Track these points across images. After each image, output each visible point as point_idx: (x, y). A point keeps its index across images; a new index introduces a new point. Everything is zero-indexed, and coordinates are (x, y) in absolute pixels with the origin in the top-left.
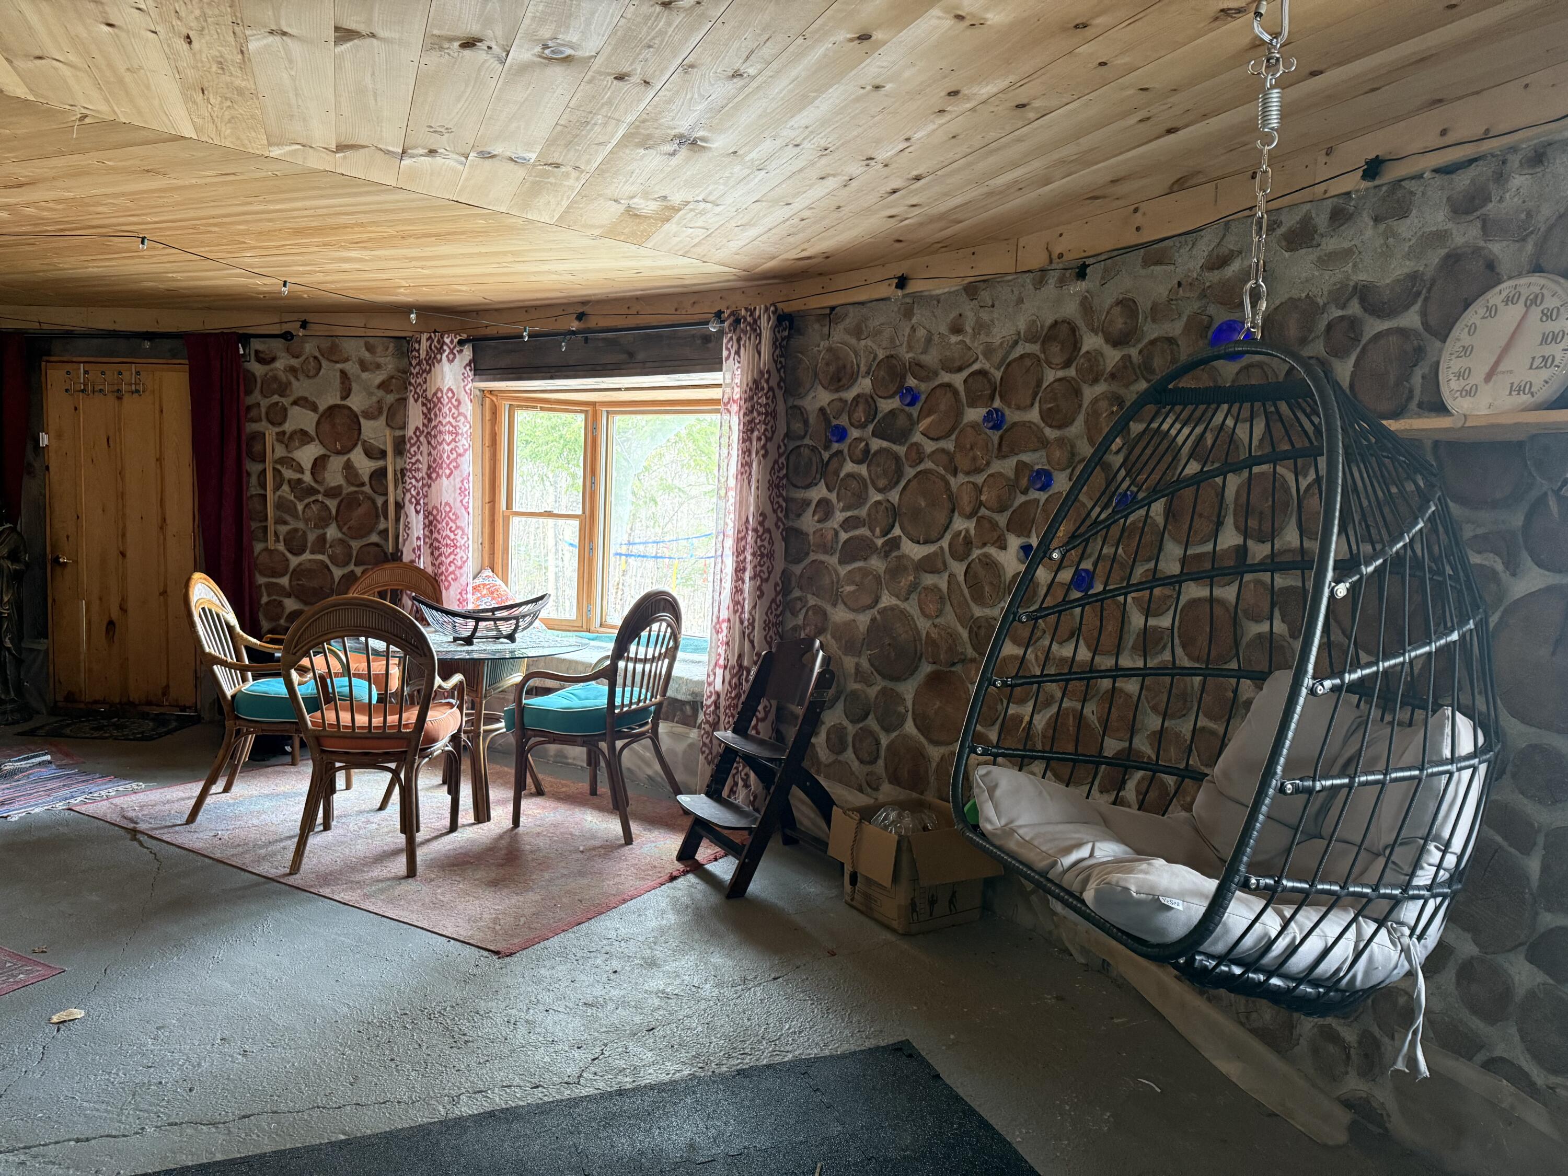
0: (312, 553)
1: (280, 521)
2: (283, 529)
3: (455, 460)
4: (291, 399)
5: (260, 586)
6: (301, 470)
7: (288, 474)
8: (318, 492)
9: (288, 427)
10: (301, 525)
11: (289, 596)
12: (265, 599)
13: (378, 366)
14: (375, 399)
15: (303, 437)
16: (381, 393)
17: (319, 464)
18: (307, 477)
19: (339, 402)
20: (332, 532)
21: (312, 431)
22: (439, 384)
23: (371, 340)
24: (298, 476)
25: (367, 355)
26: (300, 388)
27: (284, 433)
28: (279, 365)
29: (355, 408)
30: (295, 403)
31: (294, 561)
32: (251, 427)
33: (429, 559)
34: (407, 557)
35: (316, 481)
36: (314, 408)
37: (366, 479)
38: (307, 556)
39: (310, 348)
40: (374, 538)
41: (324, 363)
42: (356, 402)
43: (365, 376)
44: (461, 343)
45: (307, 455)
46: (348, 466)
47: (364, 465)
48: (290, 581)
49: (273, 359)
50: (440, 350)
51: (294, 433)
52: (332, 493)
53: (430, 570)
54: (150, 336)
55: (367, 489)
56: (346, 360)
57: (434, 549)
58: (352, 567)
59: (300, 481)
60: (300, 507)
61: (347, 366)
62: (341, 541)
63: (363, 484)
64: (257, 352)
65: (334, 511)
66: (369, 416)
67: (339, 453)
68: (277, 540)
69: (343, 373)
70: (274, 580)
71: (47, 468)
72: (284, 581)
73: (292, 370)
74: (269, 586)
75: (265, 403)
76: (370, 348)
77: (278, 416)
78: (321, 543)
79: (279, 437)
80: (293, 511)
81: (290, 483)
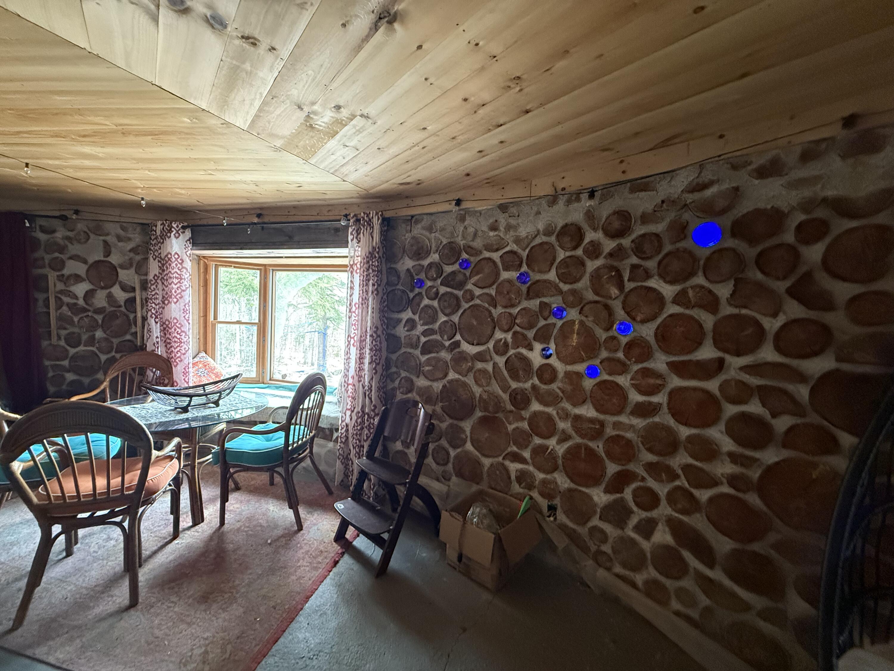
0: (85, 346)
1: (60, 328)
2: (63, 333)
3: (180, 293)
4: (68, 256)
5: (47, 366)
6: (76, 298)
7: (66, 300)
8: (89, 311)
9: (66, 272)
10: (76, 330)
11: (69, 371)
12: (50, 374)
13: (129, 239)
14: (127, 258)
15: (78, 278)
16: (132, 255)
17: (89, 295)
18: (81, 302)
19: (102, 258)
20: (99, 334)
21: (83, 275)
22: (169, 250)
23: (125, 224)
24: (75, 301)
25: (122, 233)
26: (74, 249)
27: (63, 275)
28: (59, 235)
29: (113, 263)
30: (71, 258)
31: (72, 351)
32: (38, 271)
33: (164, 349)
34: (149, 348)
35: (87, 303)
36: (85, 262)
37: (122, 304)
38: (81, 348)
39: (80, 226)
40: (128, 337)
41: (92, 236)
42: (114, 259)
43: (120, 244)
44: (184, 228)
45: (79, 290)
46: (110, 296)
47: (120, 295)
48: (70, 362)
49: (54, 231)
50: (170, 231)
51: (69, 277)
52: (99, 311)
53: (165, 355)
55: (123, 309)
56: (107, 234)
57: (167, 343)
58: (113, 354)
59: (75, 304)
60: (76, 319)
61: (108, 238)
62: (106, 339)
63: (120, 306)
64: (41, 226)
65: (100, 322)
66: (122, 267)
67: (102, 288)
68: (59, 338)
69: (105, 242)
70: (58, 363)
72: (66, 363)
73: (68, 238)
74: (53, 366)
75: (48, 258)
76: (123, 229)
77: (57, 265)
78: (92, 341)
79: (61, 278)
80: (72, 323)
81: (68, 305)
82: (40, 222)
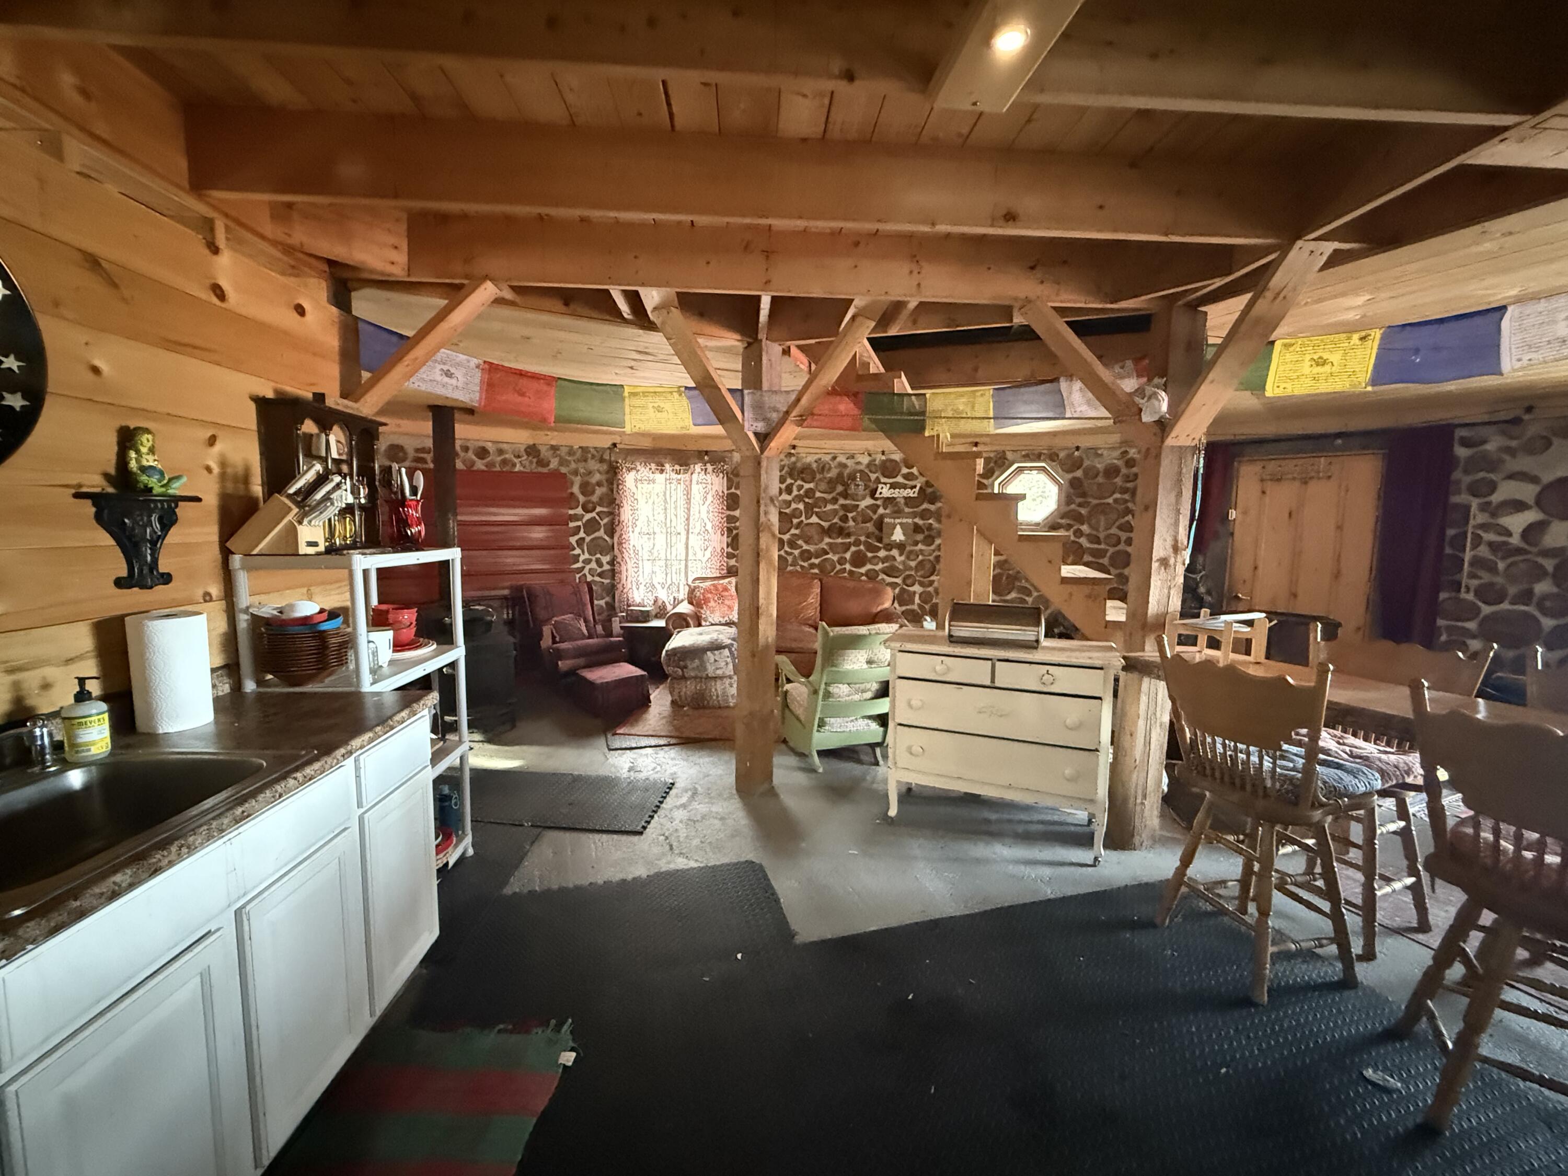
0: (1512, 603)
1: (1472, 576)
2: (1475, 583)
4: (1503, 475)
5: (1440, 628)
6: (1510, 534)
7: (1491, 537)
8: (1529, 552)
9: (1496, 498)
10: (1499, 580)
11: (1474, 637)
15: (1517, 506)
17: (1535, 528)
18: (1515, 540)
20: (1544, 587)
21: (1531, 501)
24: (1504, 539)
26: (1524, 463)
27: (1489, 503)
28: (1491, 447)
30: (1509, 477)
31: (1486, 610)
32: (1455, 499)
35: (1526, 542)
36: (1536, 481)
38: (1505, 606)
39: (1536, 430)
41: (1557, 441)
45: (1517, 523)
48: (1479, 625)
49: (1485, 442)
51: (1504, 503)
52: (1546, 553)
54: (1339, 435)
60: (1501, 566)
62: (1558, 596)
64: (1462, 438)
65: (1550, 569)
68: (1468, 590)
70: (1460, 624)
71: (1232, 534)
72: (1472, 625)
73: (1509, 450)
75: (1467, 479)
77: (1484, 489)
78: (1526, 596)
79: (1484, 508)
80: (1493, 569)
81: (1490, 544)
82: (1460, 433)
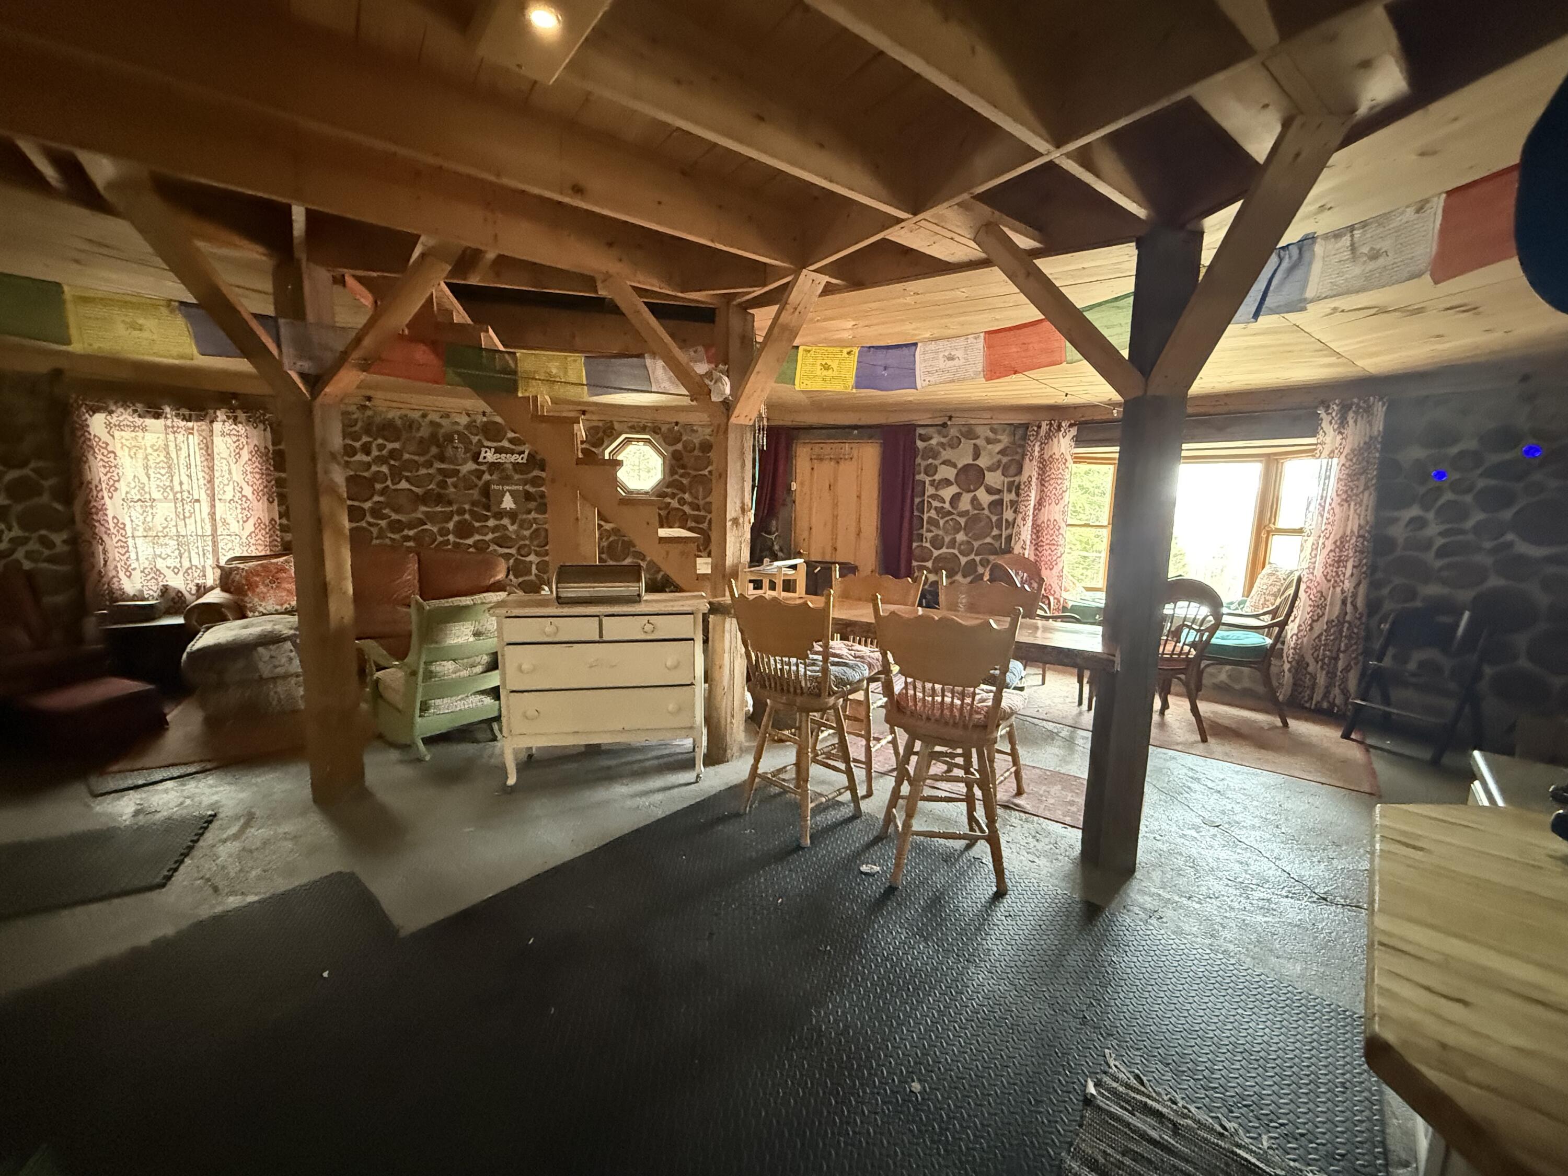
0: (947, 548)
1: (929, 531)
2: (930, 535)
4: (940, 461)
5: (914, 567)
6: (944, 501)
7: (935, 504)
8: (953, 514)
9: (937, 477)
10: (941, 533)
13: (999, 441)
14: (995, 460)
15: (947, 482)
16: (1000, 456)
17: (956, 498)
18: (947, 506)
19: (971, 462)
20: (961, 537)
21: (952, 479)
22: (1055, 450)
23: (995, 426)
24: (941, 505)
25: (991, 435)
26: (947, 454)
27: (934, 480)
28: (933, 442)
29: (981, 465)
30: (944, 463)
31: (936, 553)
32: (918, 477)
33: (1032, 553)
34: (1017, 550)
35: (953, 507)
36: (955, 466)
37: (985, 506)
38: (944, 550)
39: (953, 432)
40: (988, 540)
41: (963, 440)
42: (983, 462)
43: (990, 446)
44: (1071, 426)
45: (947, 493)
46: (974, 499)
47: (984, 498)
48: (933, 563)
49: (931, 438)
50: (1059, 429)
51: (941, 481)
52: (961, 514)
53: (1032, 558)
54: (856, 427)
55: (986, 512)
56: (978, 437)
57: (1037, 545)
58: (972, 556)
59: (943, 508)
60: (942, 522)
61: (977, 442)
62: (968, 542)
63: (983, 509)
64: (920, 435)
65: (963, 525)
66: (990, 469)
67: (969, 491)
68: (927, 541)
69: (975, 445)
71: (794, 502)
73: (942, 445)
75: (924, 464)
76: (993, 430)
77: (931, 470)
78: (952, 544)
79: (932, 483)
80: (937, 525)
81: (936, 508)
82: (920, 431)
